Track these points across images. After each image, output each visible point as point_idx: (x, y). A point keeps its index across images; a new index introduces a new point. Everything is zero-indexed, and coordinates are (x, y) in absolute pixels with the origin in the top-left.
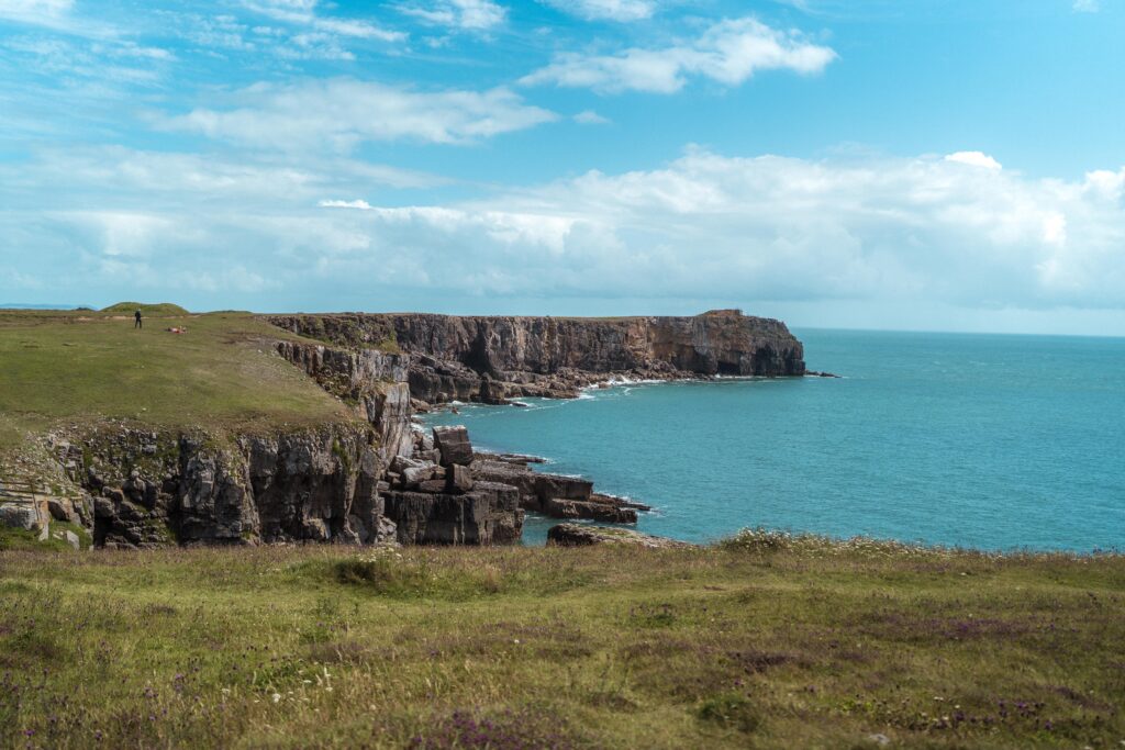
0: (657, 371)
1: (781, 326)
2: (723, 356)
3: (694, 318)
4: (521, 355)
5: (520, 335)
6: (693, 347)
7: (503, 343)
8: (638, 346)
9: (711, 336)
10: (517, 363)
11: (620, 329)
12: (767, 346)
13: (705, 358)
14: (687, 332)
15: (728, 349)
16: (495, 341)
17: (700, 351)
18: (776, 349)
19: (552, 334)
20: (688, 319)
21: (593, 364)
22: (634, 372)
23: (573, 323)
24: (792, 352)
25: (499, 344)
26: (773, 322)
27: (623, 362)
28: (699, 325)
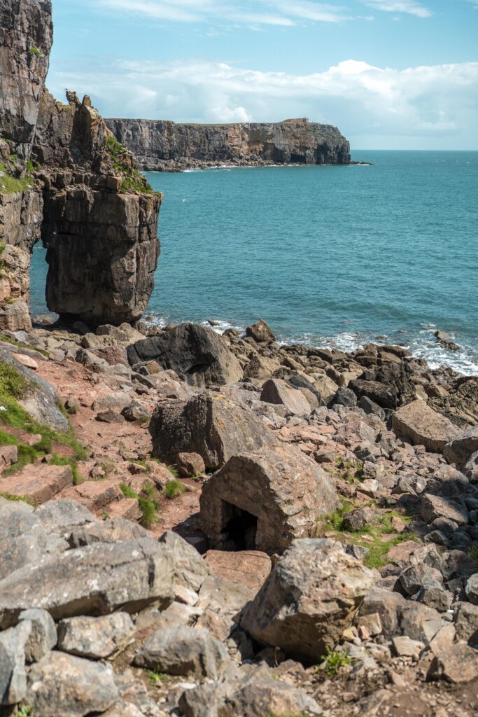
0: (248, 160)
1: (335, 130)
2: (294, 150)
3: (274, 124)
4: (147, 145)
5: (145, 132)
6: (273, 144)
7: (134, 137)
8: (235, 143)
9: (285, 137)
10: (144, 150)
11: (222, 131)
12: (325, 144)
13: (282, 152)
14: (269, 133)
15: (298, 145)
16: (128, 135)
17: (278, 147)
18: (331, 145)
19: (170, 133)
20: (269, 125)
21: (203, 155)
22: (232, 161)
23: (189, 127)
24: (342, 148)
25: (131, 138)
26: (330, 127)
27: (224, 154)
28: (277, 129)
